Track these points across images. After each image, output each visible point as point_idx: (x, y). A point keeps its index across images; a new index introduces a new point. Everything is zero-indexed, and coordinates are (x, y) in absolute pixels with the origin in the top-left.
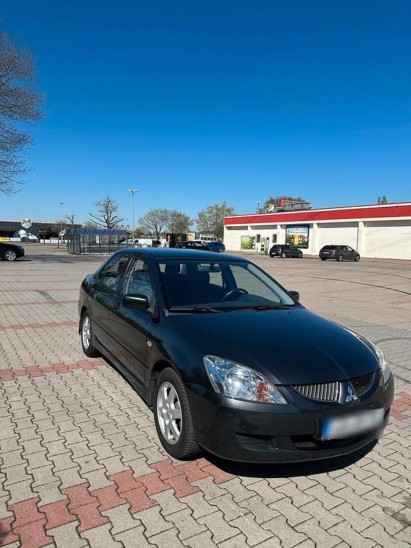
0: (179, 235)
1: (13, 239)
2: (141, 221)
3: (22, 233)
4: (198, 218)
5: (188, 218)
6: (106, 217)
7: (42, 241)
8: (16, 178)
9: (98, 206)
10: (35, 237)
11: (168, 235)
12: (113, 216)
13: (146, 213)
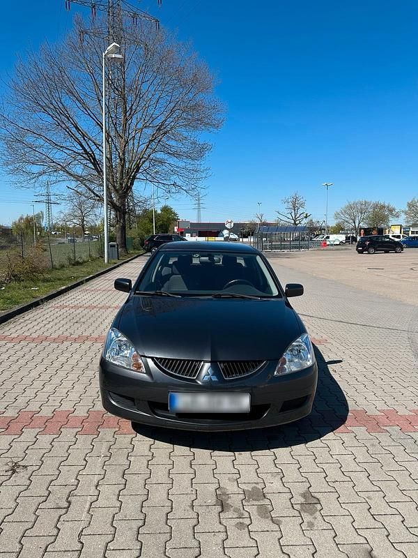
0: (374, 229)
1: (217, 239)
2: (337, 216)
3: (226, 233)
4: (407, 209)
5: (394, 209)
6: (293, 214)
7: (241, 240)
8: (200, 184)
9: (286, 203)
10: (236, 237)
11: (360, 229)
12: (300, 211)
13: (343, 207)
